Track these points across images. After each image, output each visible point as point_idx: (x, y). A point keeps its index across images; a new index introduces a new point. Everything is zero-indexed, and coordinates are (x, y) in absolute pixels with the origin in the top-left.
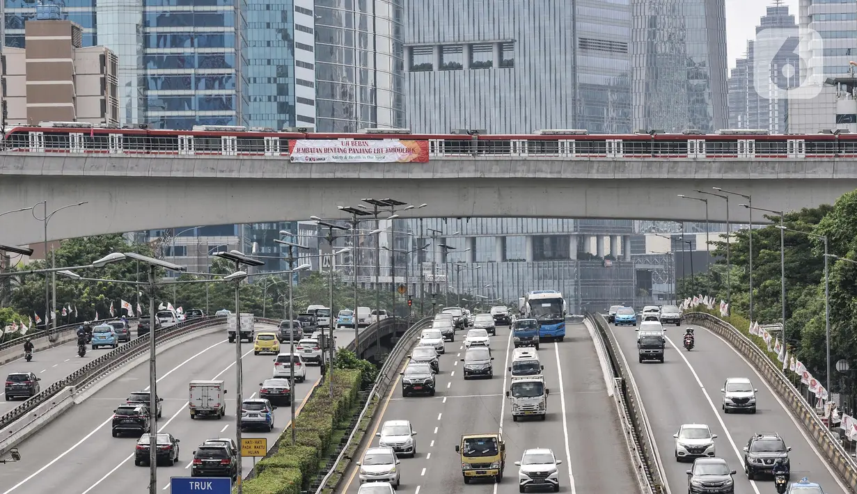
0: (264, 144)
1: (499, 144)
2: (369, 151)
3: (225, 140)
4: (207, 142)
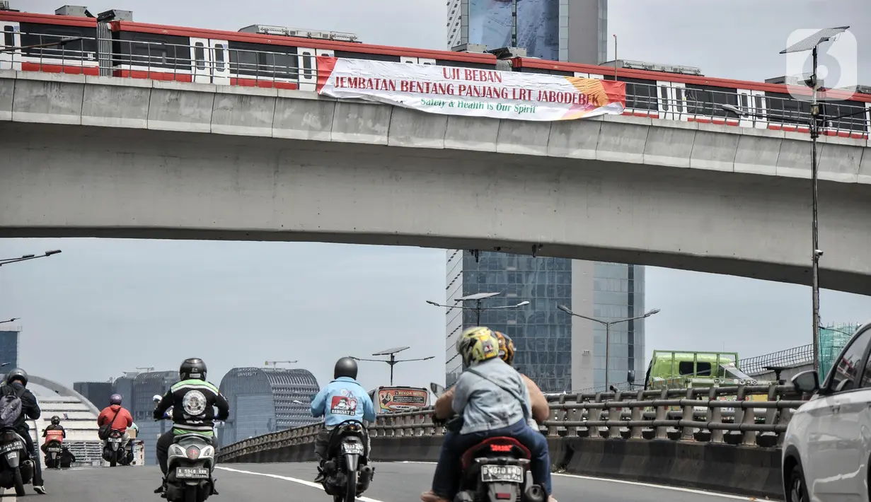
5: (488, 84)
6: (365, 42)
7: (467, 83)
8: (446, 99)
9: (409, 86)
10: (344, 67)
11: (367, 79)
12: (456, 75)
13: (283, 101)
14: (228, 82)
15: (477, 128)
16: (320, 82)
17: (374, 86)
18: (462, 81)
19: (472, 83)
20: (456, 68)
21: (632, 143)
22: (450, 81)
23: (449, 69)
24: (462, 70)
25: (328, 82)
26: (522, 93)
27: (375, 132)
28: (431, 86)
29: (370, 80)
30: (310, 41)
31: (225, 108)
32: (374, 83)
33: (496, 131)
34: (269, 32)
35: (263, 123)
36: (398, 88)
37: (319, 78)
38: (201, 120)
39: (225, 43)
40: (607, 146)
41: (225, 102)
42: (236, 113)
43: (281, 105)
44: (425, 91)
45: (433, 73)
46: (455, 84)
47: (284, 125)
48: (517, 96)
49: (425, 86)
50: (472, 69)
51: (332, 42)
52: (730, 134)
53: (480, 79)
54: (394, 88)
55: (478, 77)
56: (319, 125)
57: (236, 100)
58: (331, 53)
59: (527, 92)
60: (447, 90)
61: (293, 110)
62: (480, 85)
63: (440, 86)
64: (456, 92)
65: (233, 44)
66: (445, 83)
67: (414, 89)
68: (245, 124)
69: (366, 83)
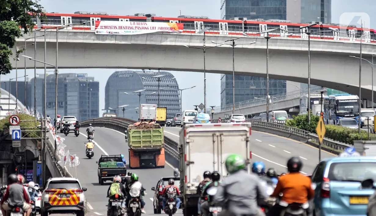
5: (143, 26)
6: (109, 15)
7: (137, 26)
8: (132, 30)
9: (121, 27)
10: (103, 23)
11: (109, 26)
12: (134, 24)
13: (86, 33)
14: (71, 29)
15: (140, 38)
16: (96, 28)
17: (111, 28)
18: (136, 25)
19: (139, 26)
20: (134, 22)
21: (186, 40)
22: (133, 26)
23: (132, 22)
24: (136, 22)
25: (98, 27)
26: (153, 28)
27: (111, 40)
28: (127, 27)
29: (110, 26)
30: (94, 16)
31: (70, 36)
32: (111, 27)
33: (146, 38)
34: (83, 13)
35: (81, 39)
36: (118, 28)
37: (96, 26)
38: (64, 39)
39: (71, 17)
40: (178, 41)
41: (71, 34)
42: (73, 37)
43: (85, 34)
44: (125, 28)
45: (128, 23)
46: (134, 26)
47: (86, 39)
48: (152, 28)
49: (125, 27)
50: (139, 22)
51: (100, 15)
52: (215, 36)
53: (141, 24)
54: (117, 28)
55: (140, 24)
56: (96, 39)
57: (73, 33)
58: (100, 18)
59: (155, 28)
60: (132, 28)
61: (89, 35)
62: (141, 26)
63: (130, 27)
64: (134, 28)
65: (73, 18)
66: (131, 26)
67: (122, 28)
68: (76, 39)
69: (109, 27)
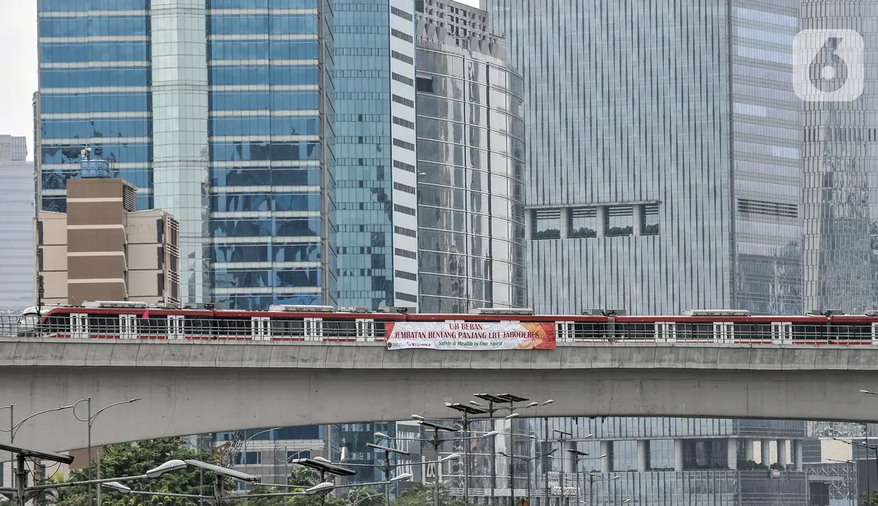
0: (355, 328)
1: (641, 327)
2: (483, 336)
3: (308, 323)
4: (286, 325)
